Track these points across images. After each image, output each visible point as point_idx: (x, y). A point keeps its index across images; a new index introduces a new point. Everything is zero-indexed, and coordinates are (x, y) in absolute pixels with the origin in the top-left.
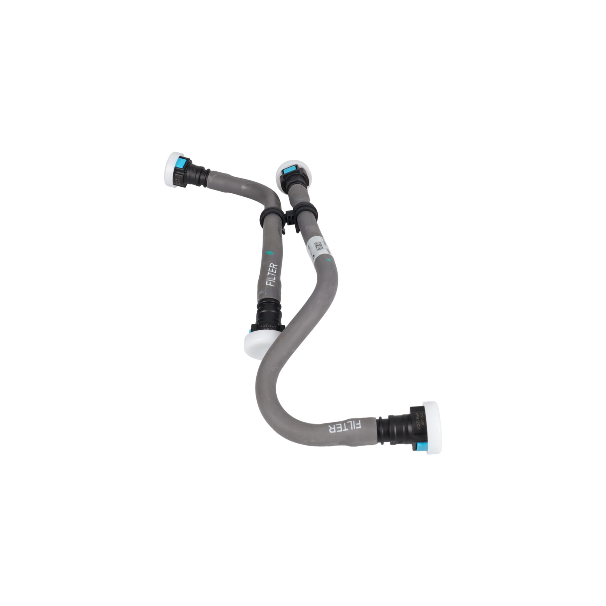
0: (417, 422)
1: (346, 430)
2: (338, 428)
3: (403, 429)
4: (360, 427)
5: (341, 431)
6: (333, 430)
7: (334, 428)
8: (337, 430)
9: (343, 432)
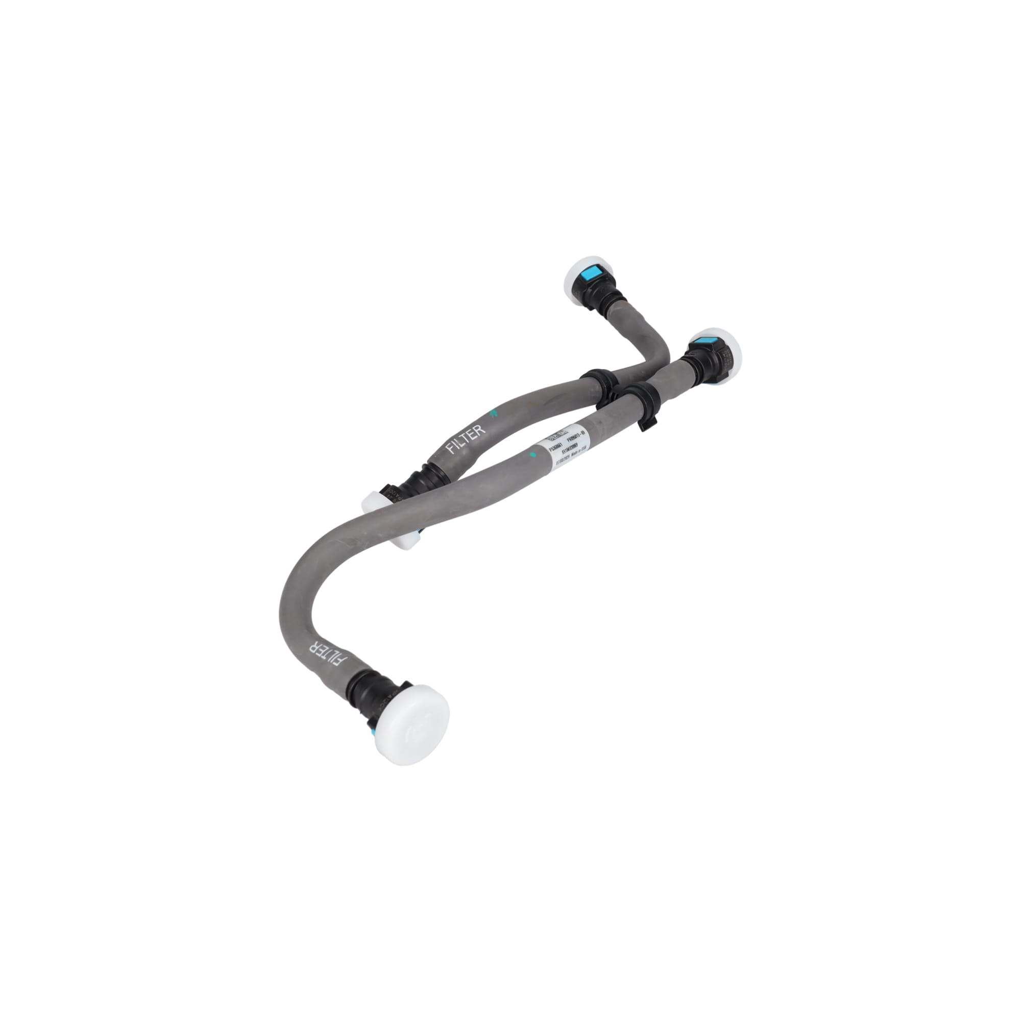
0: (385, 700)
3: (366, 695)
4: (336, 665)
5: (320, 655)
9: (320, 658)
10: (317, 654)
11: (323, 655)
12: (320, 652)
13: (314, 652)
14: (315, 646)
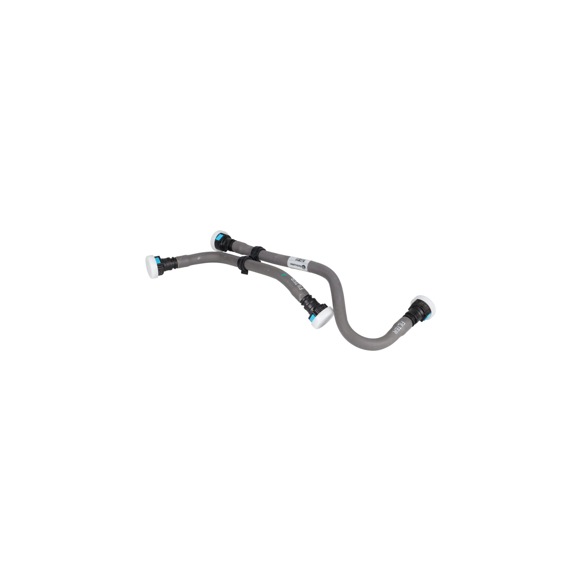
1: (401, 328)
2: (397, 330)
4: (405, 324)
5: (399, 330)
6: (396, 332)
7: (396, 331)
8: (397, 331)
9: (400, 330)
10: (398, 331)
11: (399, 329)
12: (398, 330)
13: (397, 332)
14: (395, 332)
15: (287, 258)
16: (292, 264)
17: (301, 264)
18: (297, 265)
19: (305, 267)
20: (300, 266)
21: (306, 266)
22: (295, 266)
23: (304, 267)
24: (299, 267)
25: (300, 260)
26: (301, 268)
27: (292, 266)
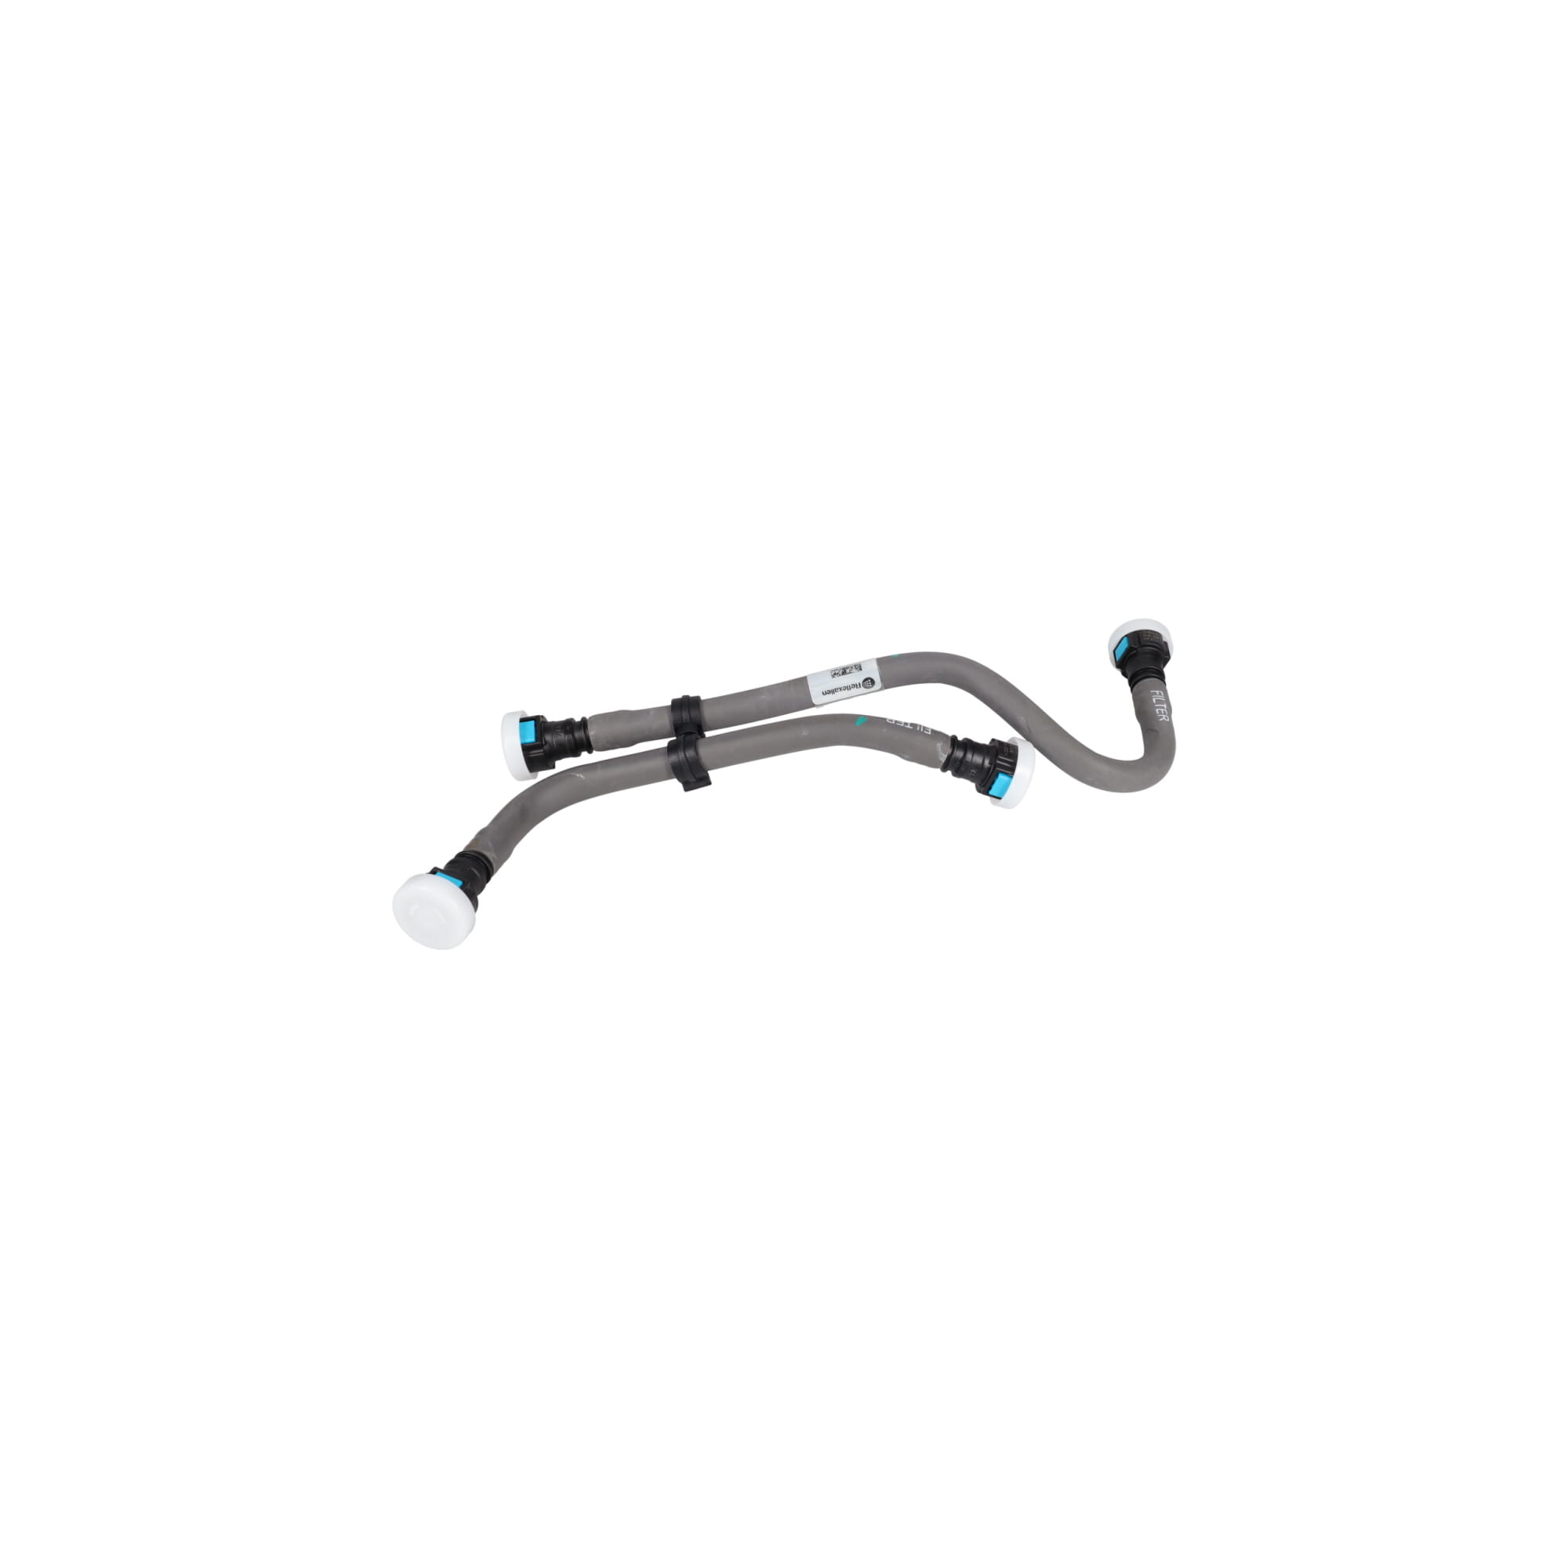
11: (1163, 708)
15: (802, 683)
16: (825, 693)
17: (857, 678)
18: (847, 688)
19: (873, 682)
20: (855, 686)
21: (877, 678)
22: (839, 695)
23: (869, 682)
24: (854, 691)
25: (848, 671)
26: (862, 690)
27: (830, 697)
